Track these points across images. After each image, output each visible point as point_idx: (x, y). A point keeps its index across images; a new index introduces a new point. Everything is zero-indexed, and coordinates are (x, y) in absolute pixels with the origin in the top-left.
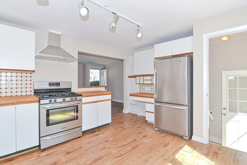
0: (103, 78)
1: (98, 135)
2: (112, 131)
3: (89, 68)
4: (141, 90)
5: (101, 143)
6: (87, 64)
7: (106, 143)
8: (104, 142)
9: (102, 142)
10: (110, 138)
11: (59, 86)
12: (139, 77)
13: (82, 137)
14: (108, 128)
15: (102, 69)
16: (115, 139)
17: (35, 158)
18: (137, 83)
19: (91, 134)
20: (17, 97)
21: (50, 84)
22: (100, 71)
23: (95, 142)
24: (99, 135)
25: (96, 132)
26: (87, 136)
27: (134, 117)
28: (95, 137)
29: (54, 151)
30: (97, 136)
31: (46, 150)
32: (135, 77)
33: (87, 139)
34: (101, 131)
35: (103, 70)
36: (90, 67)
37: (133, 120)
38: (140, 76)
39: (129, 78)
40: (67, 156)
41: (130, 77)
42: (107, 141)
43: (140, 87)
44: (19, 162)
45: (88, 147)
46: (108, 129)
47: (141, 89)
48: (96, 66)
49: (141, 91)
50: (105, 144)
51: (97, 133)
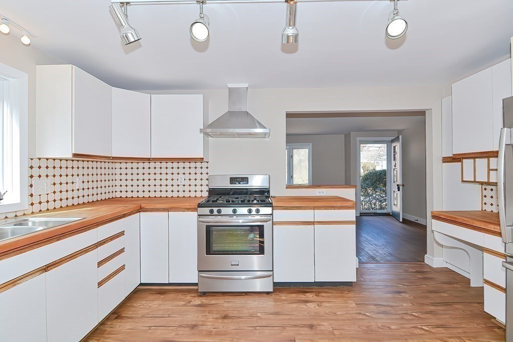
0: (393, 163)
1: (306, 302)
2: (347, 307)
3: (358, 143)
4: (485, 204)
5: (295, 326)
6: (351, 133)
7: (306, 331)
8: (304, 326)
9: (299, 323)
10: (325, 324)
11: (247, 183)
12: (472, 160)
13: (273, 295)
14: (343, 293)
15: (393, 141)
16: (336, 332)
17: (183, 303)
18: (464, 180)
19: (294, 295)
20: (184, 198)
21: (233, 180)
22: (387, 146)
23: (287, 317)
24: (308, 304)
25: (307, 294)
26: (284, 296)
27: (456, 285)
28: (294, 305)
29: (213, 302)
30: (303, 306)
31: (206, 296)
32: (460, 161)
33: (278, 303)
34: (323, 294)
35: (394, 145)
36: (358, 139)
37: (440, 297)
38: (474, 156)
39: (444, 162)
40: (218, 323)
41: (446, 160)
42: (311, 327)
43: (485, 193)
44: (166, 300)
45: (264, 323)
46: (343, 297)
47: (485, 200)
48: (375, 135)
49: (488, 208)
50: (303, 332)
51: (310, 296)
